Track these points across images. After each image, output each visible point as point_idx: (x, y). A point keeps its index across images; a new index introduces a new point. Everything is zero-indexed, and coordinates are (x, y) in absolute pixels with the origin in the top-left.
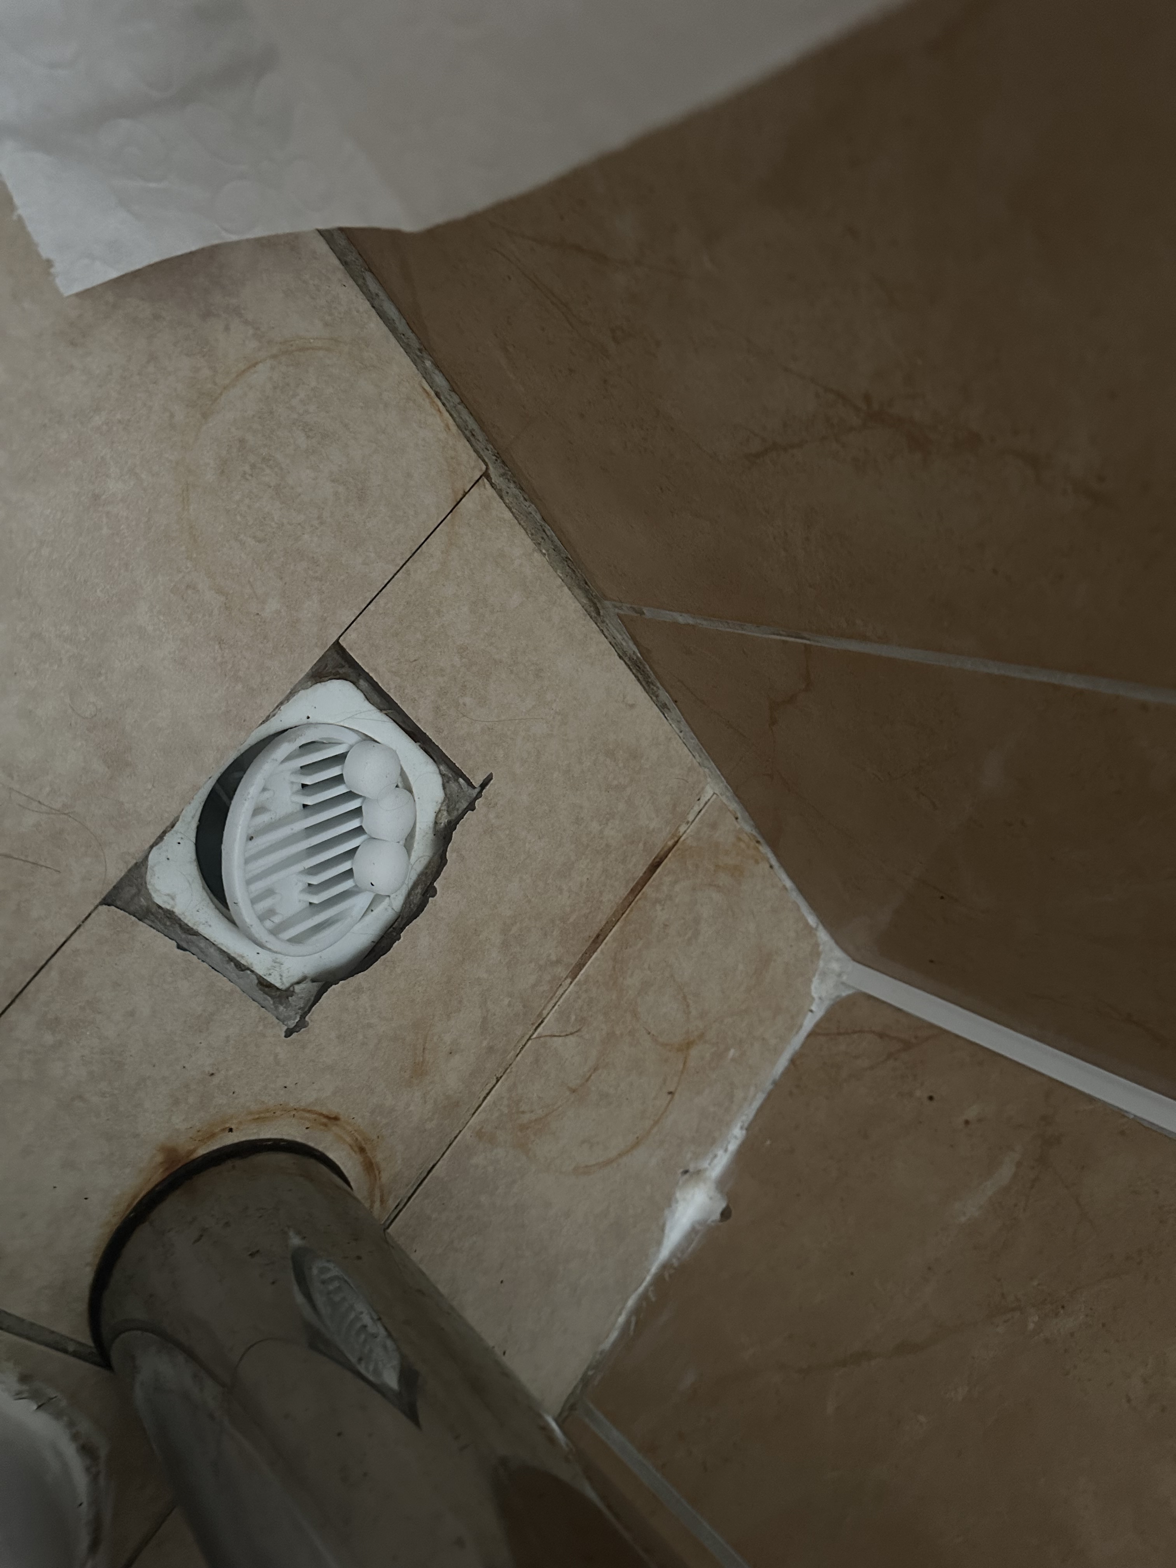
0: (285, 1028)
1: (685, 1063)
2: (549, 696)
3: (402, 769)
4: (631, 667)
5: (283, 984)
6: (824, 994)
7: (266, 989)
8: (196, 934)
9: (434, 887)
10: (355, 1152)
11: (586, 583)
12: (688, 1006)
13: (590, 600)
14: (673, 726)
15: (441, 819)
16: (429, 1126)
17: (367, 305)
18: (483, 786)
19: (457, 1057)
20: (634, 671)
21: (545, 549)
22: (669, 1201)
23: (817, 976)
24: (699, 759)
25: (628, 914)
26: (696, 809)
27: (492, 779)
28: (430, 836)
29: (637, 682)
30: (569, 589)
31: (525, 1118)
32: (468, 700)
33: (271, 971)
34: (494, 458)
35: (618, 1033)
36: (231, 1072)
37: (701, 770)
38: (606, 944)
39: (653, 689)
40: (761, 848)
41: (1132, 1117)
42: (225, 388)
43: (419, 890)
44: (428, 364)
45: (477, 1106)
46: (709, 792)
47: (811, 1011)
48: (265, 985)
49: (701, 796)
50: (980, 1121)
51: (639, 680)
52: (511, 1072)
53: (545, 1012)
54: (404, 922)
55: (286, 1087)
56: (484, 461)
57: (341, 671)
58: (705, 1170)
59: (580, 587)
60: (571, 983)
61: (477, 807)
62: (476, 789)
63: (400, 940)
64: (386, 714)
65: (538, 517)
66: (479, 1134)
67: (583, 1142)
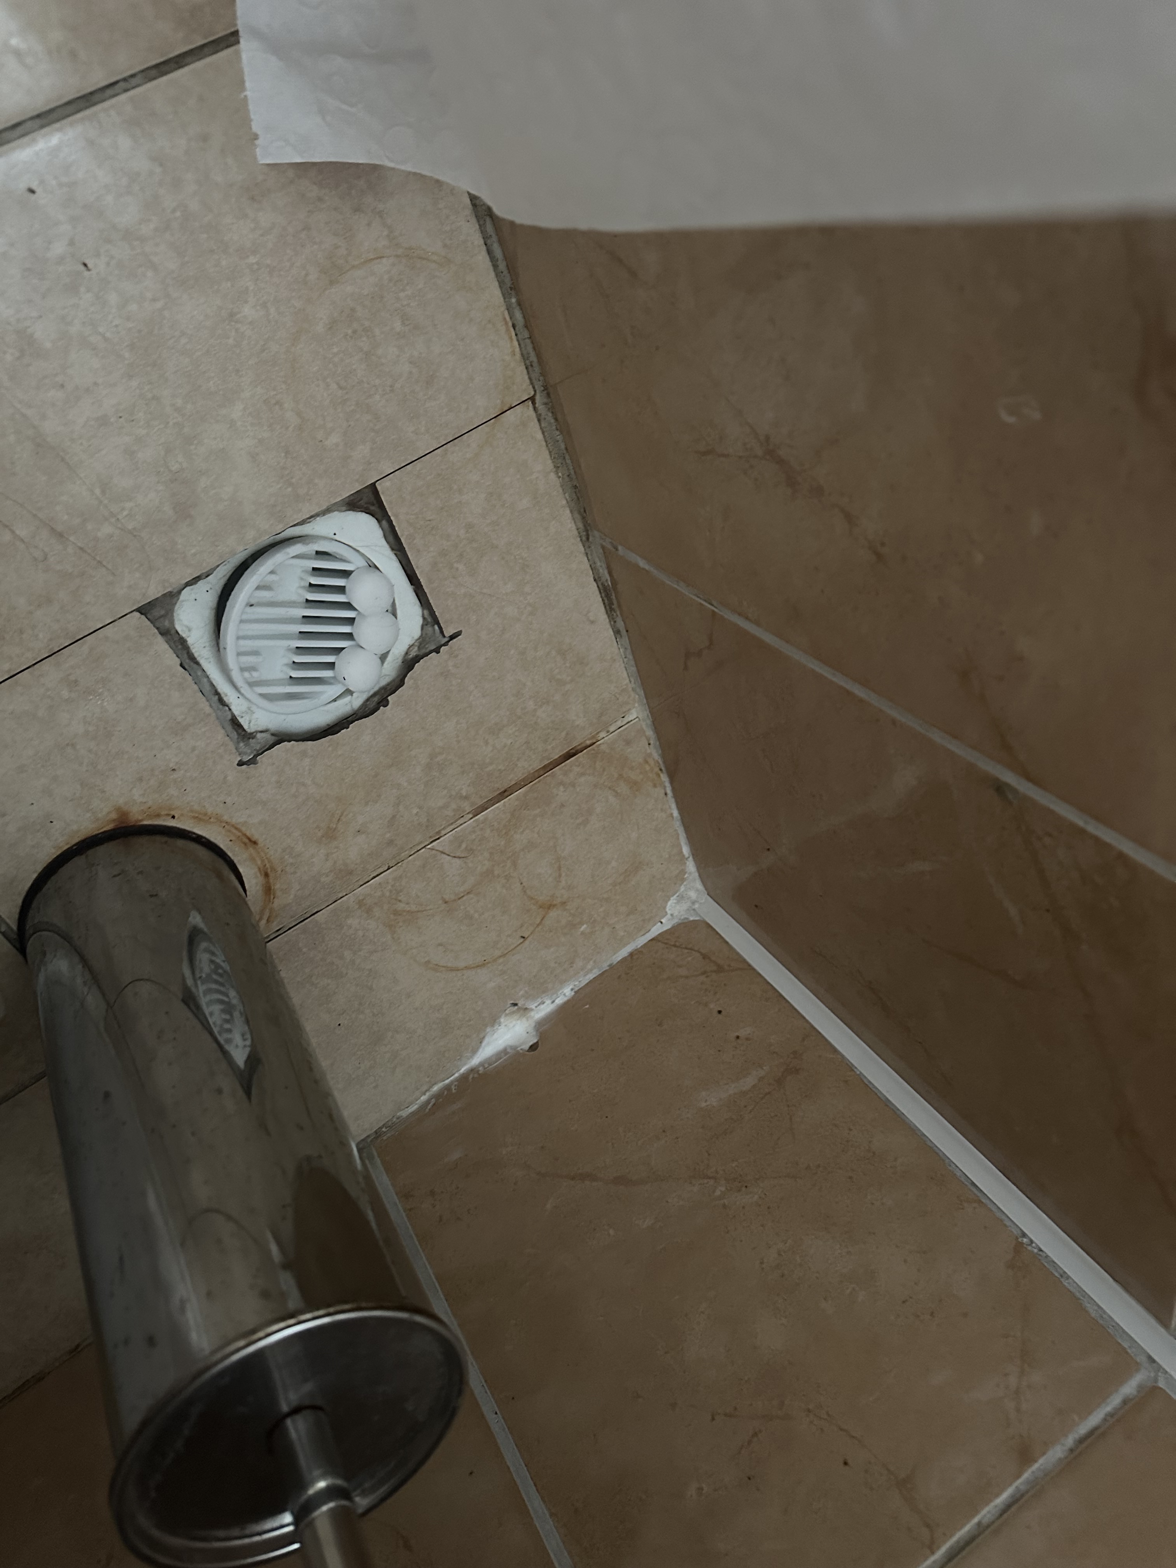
0: (239, 759)
1: (542, 920)
2: (527, 589)
3: (394, 600)
4: (602, 591)
5: (249, 727)
6: (676, 914)
7: (236, 727)
8: (198, 663)
9: (388, 700)
10: (261, 875)
11: (585, 511)
12: (560, 876)
13: (585, 526)
14: (621, 650)
15: (411, 652)
16: (323, 879)
17: (482, 242)
18: (452, 637)
19: (363, 836)
20: (603, 595)
21: (562, 473)
22: (494, 1021)
23: (675, 897)
24: (633, 686)
25: (535, 784)
26: (619, 724)
27: (460, 635)
28: (400, 660)
29: (602, 604)
30: (571, 511)
31: (401, 906)
32: (461, 567)
33: (243, 715)
34: (542, 388)
35: (496, 873)
36: (188, 774)
37: (633, 694)
38: (509, 799)
39: (613, 615)
40: (662, 775)
41: (858, 1073)
42: (353, 267)
43: (376, 699)
44: (514, 300)
45: (366, 880)
46: (632, 715)
47: (661, 923)
48: (235, 723)
49: (626, 715)
50: (747, 1039)
51: (604, 604)
52: (401, 866)
53: (443, 832)
54: (357, 717)
55: (225, 803)
56: (534, 388)
57: (372, 508)
58: (532, 1010)
59: (579, 513)
60: (471, 818)
61: (441, 652)
62: (446, 638)
63: (349, 729)
64: (395, 554)
65: (563, 446)
66: (361, 903)
67: (440, 945)
